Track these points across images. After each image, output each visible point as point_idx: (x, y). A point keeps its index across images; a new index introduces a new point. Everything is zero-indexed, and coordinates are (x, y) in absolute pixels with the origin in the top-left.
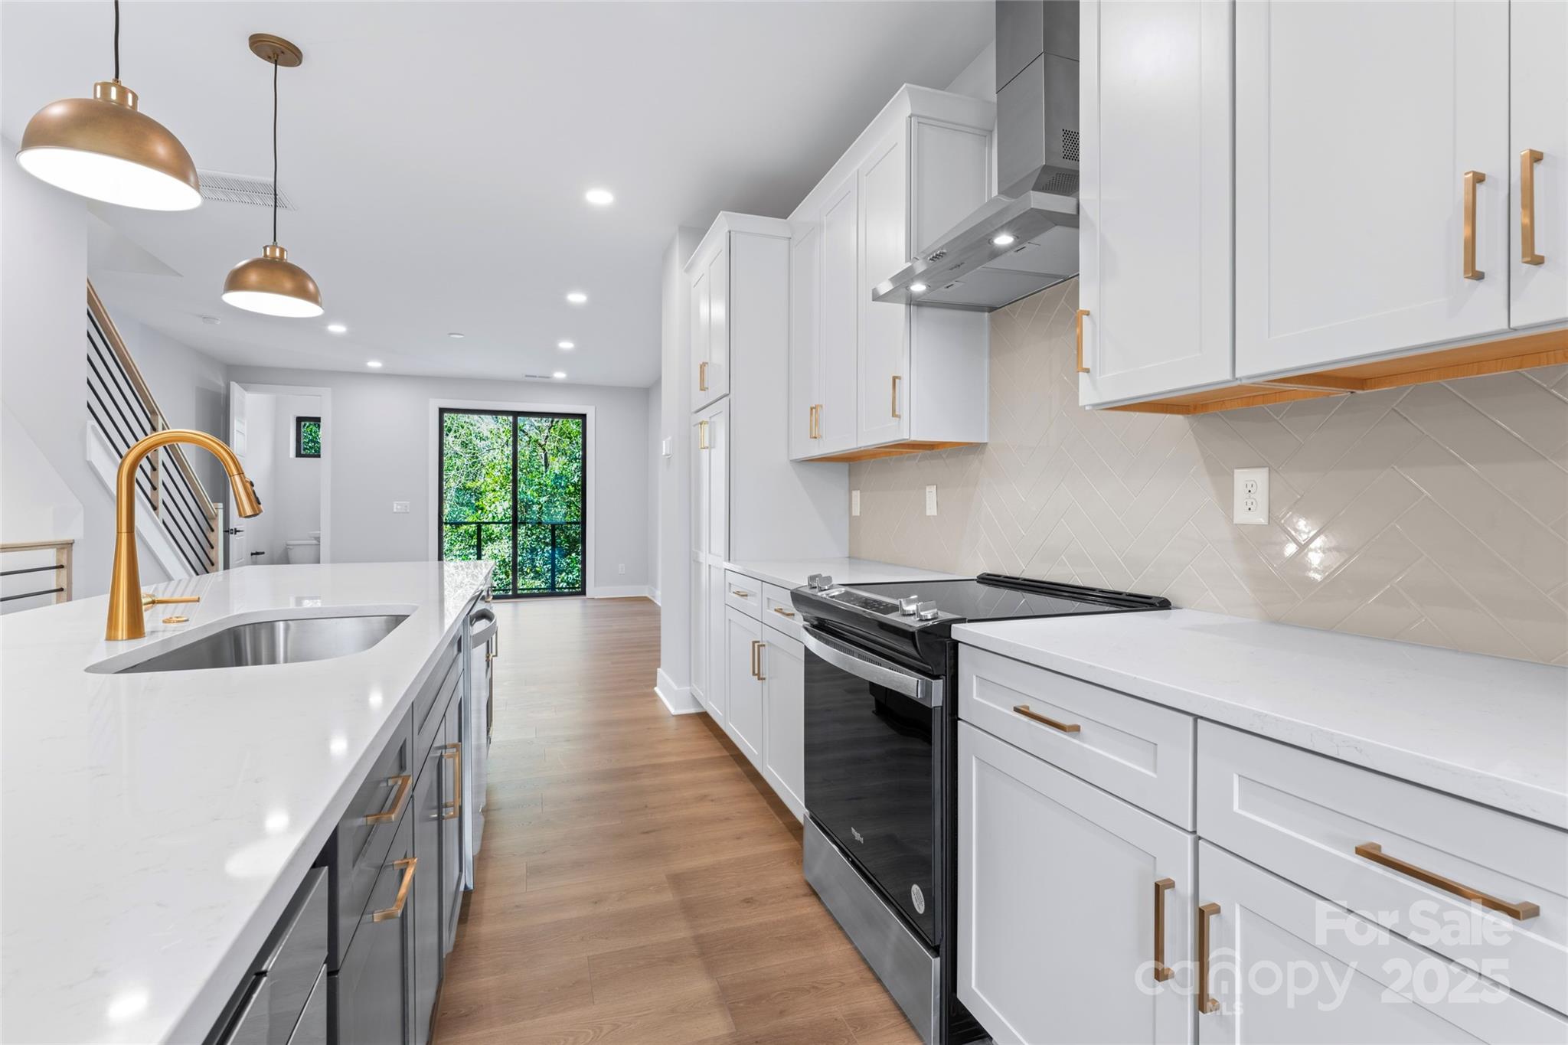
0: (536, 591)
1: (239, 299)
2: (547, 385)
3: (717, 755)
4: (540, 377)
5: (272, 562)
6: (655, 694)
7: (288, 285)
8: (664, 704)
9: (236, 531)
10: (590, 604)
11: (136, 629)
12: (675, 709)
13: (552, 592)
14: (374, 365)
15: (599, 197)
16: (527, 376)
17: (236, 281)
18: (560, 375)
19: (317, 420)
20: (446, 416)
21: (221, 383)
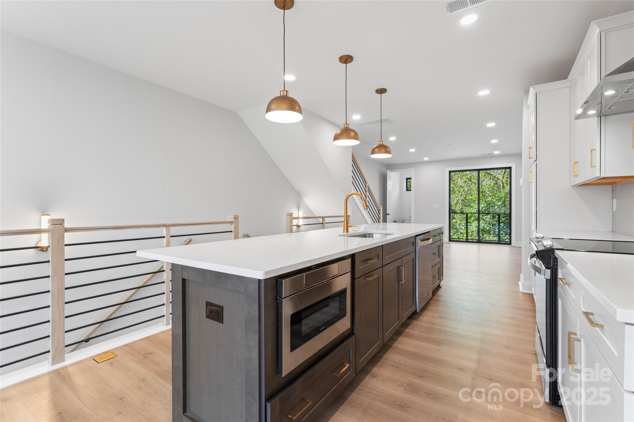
0: (487, 241)
1: (374, 156)
2: (491, 157)
3: (531, 308)
4: (488, 154)
5: (399, 222)
6: (518, 284)
7: (383, 150)
8: (520, 288)
9: (389, 214)
10: (513, 248)
11: (347, 231)
12: (522, 290)
13: (499, 242)
14: (426, 159)
15: (484, 93)
16: (483, 155)
17: (373, 152)
18: (497, 152)
19: (410, 178)
20: (452, 174)
21: (386, 171)
